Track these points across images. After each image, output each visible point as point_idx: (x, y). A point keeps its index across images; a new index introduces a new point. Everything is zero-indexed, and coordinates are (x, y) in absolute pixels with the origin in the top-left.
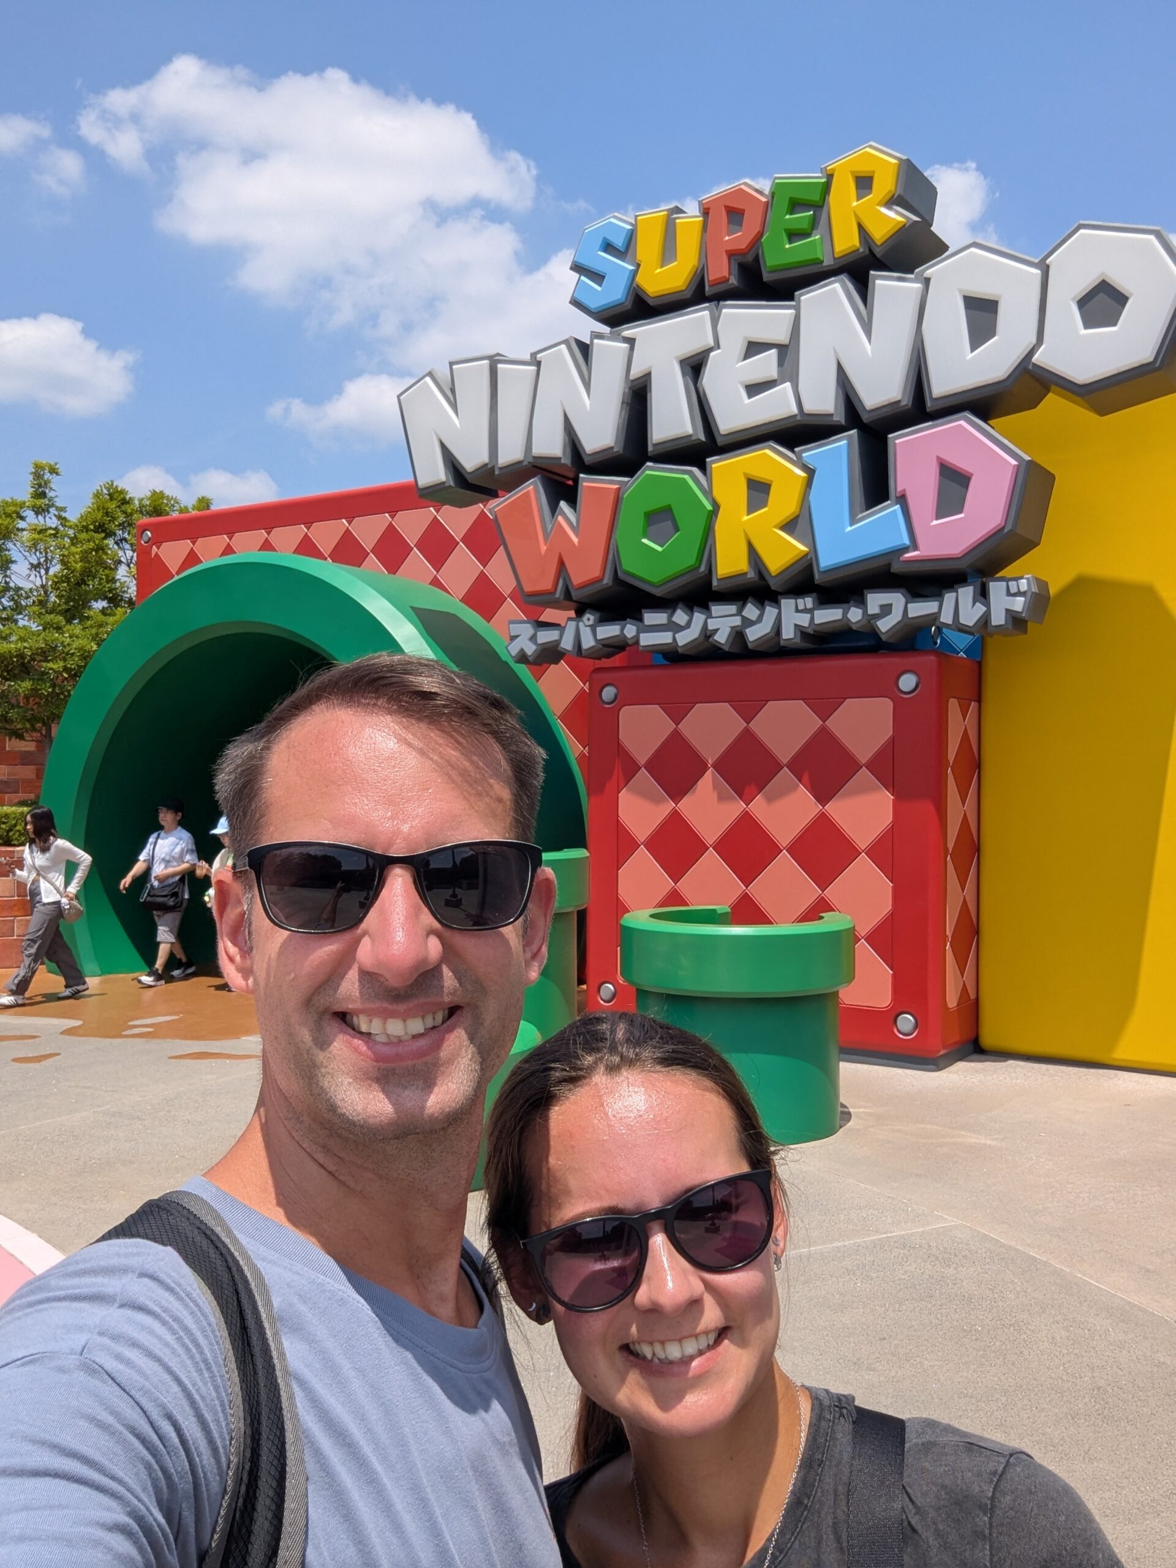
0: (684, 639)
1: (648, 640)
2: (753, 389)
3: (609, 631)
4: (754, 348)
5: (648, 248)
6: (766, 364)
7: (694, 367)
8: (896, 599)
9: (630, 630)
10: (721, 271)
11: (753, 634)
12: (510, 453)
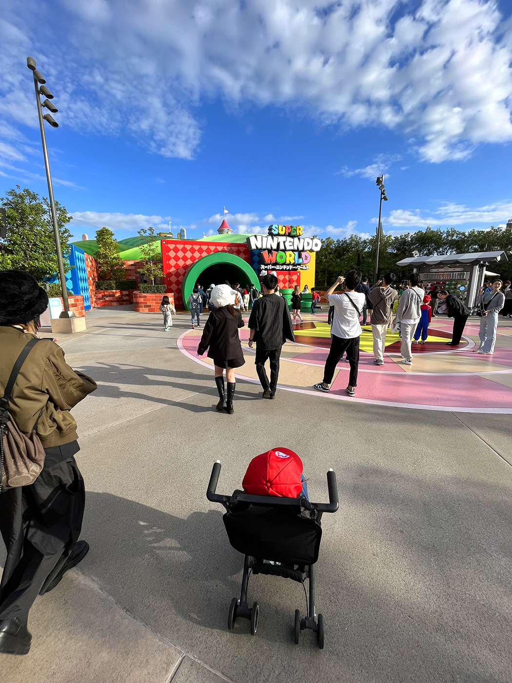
0: (281, 269)
1: (277, 268)
2: (290, 246)
3: (273, 267)
4: (290, 242)
5: (280, 229)
6: (291, 244)
7: (284, 242)
8: (299, 266)
9: (275, 267)
10: (287, 233)
11: (287, 269)
12: (264, 247)
